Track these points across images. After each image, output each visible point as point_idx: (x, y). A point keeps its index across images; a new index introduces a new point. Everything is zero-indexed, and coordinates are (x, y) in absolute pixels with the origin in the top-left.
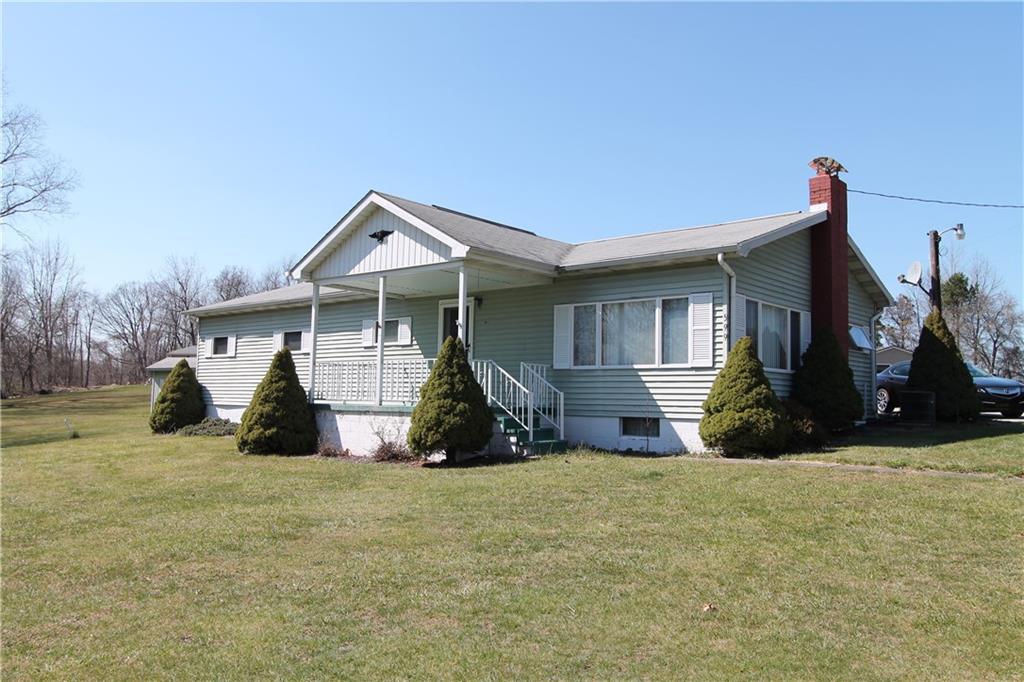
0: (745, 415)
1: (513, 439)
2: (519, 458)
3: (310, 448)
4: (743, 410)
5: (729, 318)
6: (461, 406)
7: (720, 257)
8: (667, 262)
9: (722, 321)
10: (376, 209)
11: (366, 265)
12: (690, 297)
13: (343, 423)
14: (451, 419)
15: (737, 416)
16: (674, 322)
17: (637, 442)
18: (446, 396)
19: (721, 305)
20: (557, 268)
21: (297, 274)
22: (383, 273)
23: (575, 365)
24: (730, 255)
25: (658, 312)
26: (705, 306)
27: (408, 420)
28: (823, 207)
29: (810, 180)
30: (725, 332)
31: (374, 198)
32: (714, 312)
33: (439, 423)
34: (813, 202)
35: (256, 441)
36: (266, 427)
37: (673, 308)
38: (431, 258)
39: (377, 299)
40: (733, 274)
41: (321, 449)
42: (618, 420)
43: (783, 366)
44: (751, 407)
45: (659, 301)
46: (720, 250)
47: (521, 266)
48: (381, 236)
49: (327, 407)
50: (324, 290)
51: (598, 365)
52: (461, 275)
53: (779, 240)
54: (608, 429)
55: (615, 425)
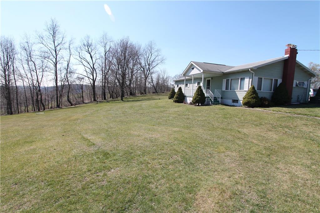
0: (249, 100)
1: (210, 102)
2: (211, 105)
3: (182, 102)
4: (249, 99)
5: (252, 81)
6: (199, 96)
7: (250, 70)
8: (241, 71)
9: (250, 82)
10: (192, 65)
11: (191, 74)
12: (245, 77)
13: (188, 98)
14: (198, 99)
15: (247, 100)
16: (242, 82)
17: (235, 104)
18: (197, 95)
19: (250, 79)
20: (223, 72)
21: (182, 75)
22: (193, 75)
23: (226, 90)
24: (252, 69)
25: (240, 80)
26: (247, 79)
27: (192, 98)
28: (288, 55)
29: (285, 50)
30: (251, 84)
31: (192, 63)
32: (249, 80)
33: (195, 99)
34: (285, 54)
35: (175, 101)
36: (177, 99)
37: (242, 79)
38: (199, 72)
39: (192, 79)
40: (253, 72)
41: (184, 102)
42: (231, 100)
43: (271, 91)
44: (251, 98)
45: (240, 78)
46: (250, 68)
47: (215, 73)
48: (193, 69)
49: (186, 96)
50: (187, 78)
51: (229, 90)
52: (203, 75)
53: (270, 64)
54: (230, 102)
55: (231, 101)
